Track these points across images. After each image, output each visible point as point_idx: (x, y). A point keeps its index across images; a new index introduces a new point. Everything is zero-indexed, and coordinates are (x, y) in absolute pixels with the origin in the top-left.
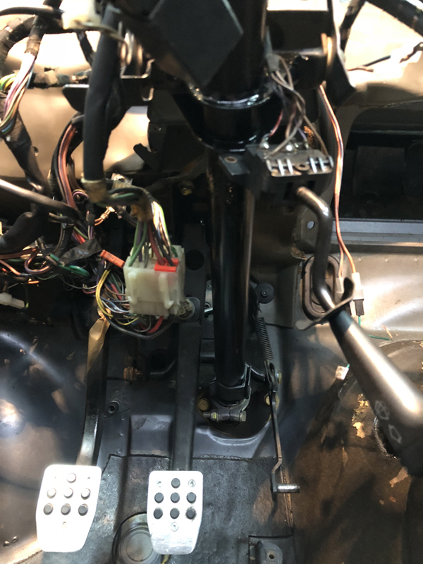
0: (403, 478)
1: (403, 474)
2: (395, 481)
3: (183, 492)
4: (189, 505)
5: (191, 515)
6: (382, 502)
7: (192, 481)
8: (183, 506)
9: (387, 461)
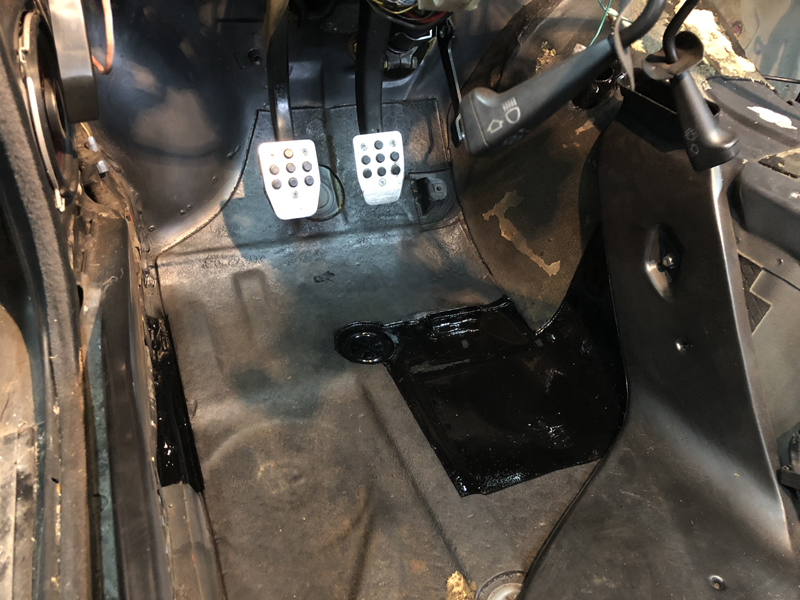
0: (589, 127)
1: (589, 125)
2: (581, 129)
3: (386, 151)
4: (393, 163)
5: (396, 171)
6: (565, 146)
7: (392, 140)
8: (388, 164)
9: (573, 112)
